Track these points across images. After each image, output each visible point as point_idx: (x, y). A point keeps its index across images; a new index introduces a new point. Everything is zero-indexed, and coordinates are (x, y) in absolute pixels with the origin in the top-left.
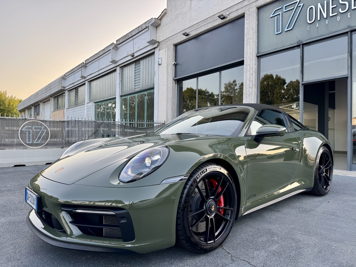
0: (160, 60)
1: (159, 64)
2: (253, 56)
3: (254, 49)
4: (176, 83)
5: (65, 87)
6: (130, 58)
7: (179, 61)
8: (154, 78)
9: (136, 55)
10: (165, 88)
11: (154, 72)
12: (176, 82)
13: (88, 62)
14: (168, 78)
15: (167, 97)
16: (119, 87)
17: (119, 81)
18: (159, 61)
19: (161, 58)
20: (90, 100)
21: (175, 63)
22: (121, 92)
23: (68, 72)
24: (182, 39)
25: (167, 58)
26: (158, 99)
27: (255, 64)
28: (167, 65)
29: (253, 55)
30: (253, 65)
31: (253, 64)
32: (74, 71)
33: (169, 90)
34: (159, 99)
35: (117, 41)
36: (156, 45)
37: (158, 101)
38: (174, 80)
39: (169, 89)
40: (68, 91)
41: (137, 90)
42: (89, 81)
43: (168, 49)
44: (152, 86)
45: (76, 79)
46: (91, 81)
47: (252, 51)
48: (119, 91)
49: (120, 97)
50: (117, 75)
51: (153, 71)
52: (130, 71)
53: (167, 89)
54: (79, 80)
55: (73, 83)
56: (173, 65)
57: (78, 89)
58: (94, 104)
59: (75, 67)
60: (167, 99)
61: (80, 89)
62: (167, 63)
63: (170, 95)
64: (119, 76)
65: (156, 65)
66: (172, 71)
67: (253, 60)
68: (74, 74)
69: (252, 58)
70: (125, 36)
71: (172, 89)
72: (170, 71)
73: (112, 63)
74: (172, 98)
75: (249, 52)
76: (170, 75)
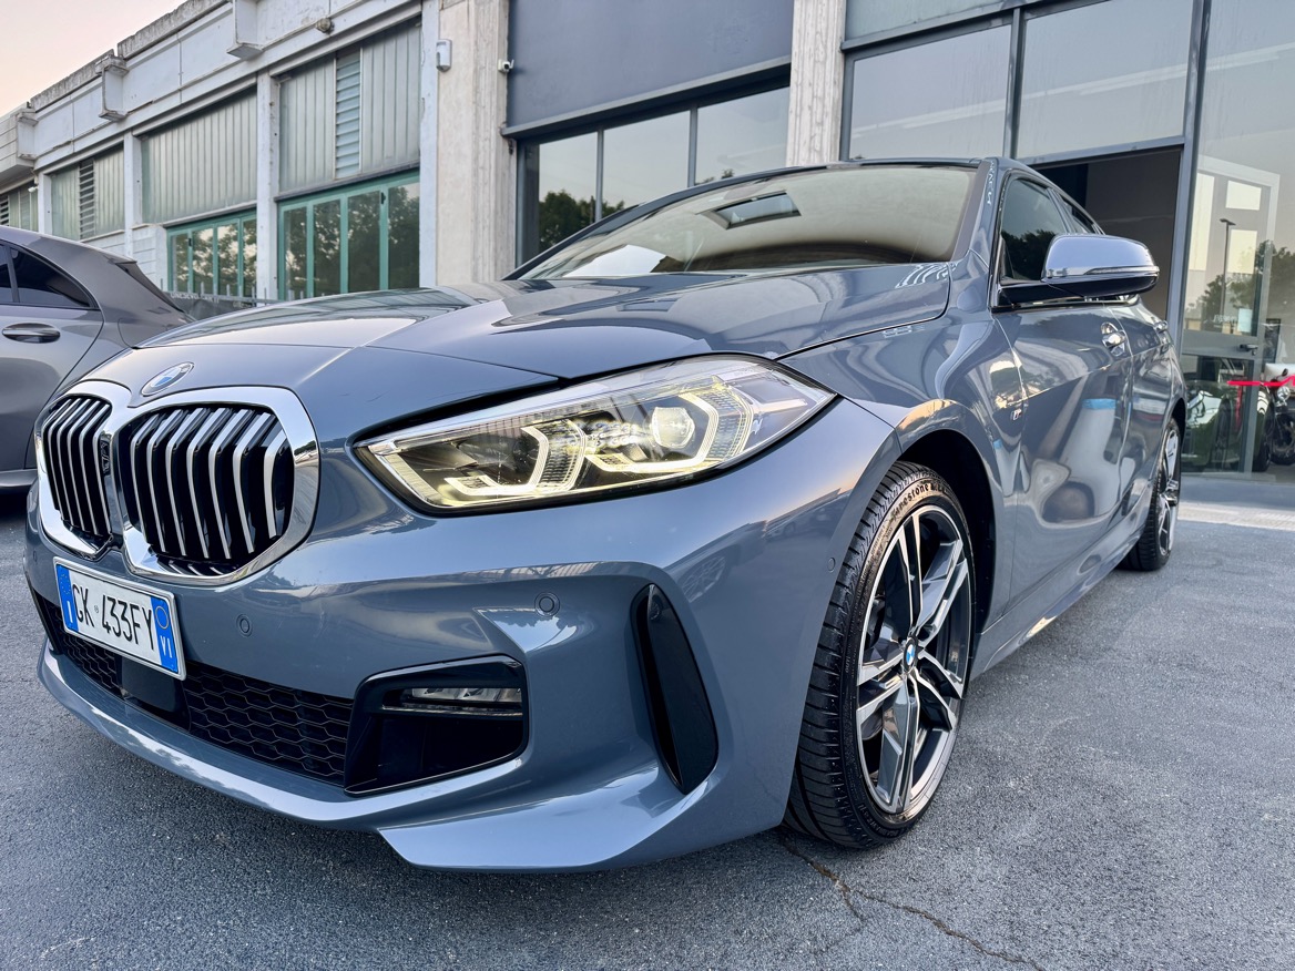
0: (444, 51)
1: (442, 69)
2: (825, 47)
3: (830, 20)
4: (511, 152)
5: (34, 157)
6: (317, 36)
7: (526, 59)
8: (419, 126)
9: (340, 26)
10: (465, 168)
11: (420, 101)
12: (511, 146)
13: (134, 51)
14: (477, 128)
15: (475, 208)
16: (268, 160)
17: (267, 136)
18: (438, 54)
19: (448, 43)
20: (147, 215)
21: (506, 66)
22: (280, 181)
23: (46, 93)
25: (476, 43)
26: (437, 216)
27: (835, 83)
28: (475, 71)
29: (829, 44)
30: (827, 87)
31: (828, 80)
32: (72, 88)
33: (481, 176)
34: (440, 215)
37: (437, 222)
39: (480, 171)
41: (347, 175)
42: (139, 136)
43: (477, 5)
44: (408, 161)
45: (79, 124)
46: (146, 136)
47: (824, 25)
48: (267, 180)
49: (275, 205)
50: (260, 111)
51: (413, 95)
52: (315, 95)
53: (475, 174)
54: (94, 131)
55: (68, 143)
56: (501, 72)
57: (92, 168)
58: (164, 231)
59: (76, 73)
60: (476, 218)
61: (102, 169)
62: (476, 63)
63: (488, 198)
64: (268, 115)
65: (430, 71)
66: (494, 99)
67: (828, 63)
68: (72, 101)
69: (821, 57)
71: (496, 175)
72: (488, 100)
73: (237, 59)
74: (496, 212)
75: (811, 31)
76: (485, 114)
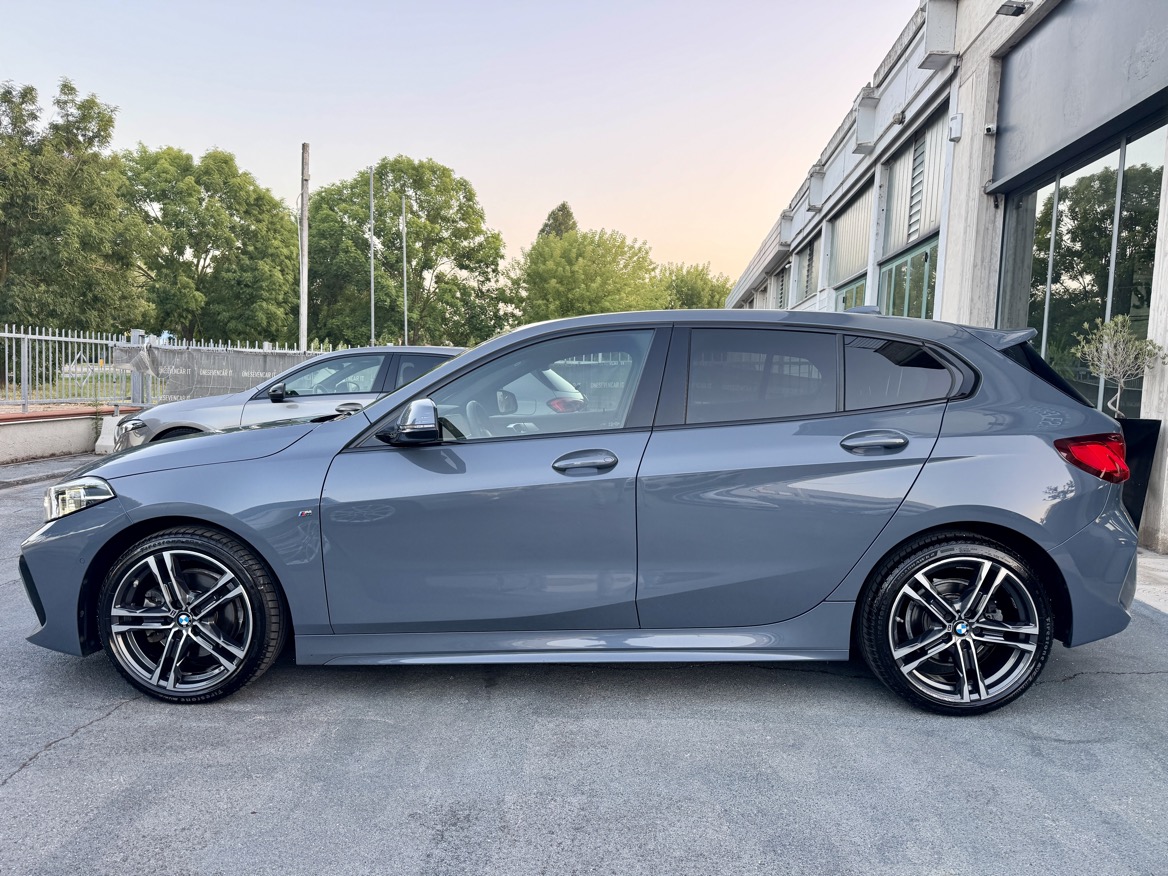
0: (955, 125)
1: (953, 140)
4: (997, 206)
5: (789, 243)
6: (897, 128)
9: (909, 116)
12: (996, 200)
13: (826, 159)
14: (969, 190)
16: (875, 233)
17: (876, 212)
18: (951, 129)
19: (959, 117)
20: (830, 280)
21: (990, 129)
22: (883, 249)
24: (1012, 31)
25: (974, 112)
26: (945, 272)
28: (972, 139)
32: (805, 190)
35: (875, 75)
36: (950, 71)
37: (944, 278)
38: (989, 194)
39: (968, 230)
40: (797, 253)
41: (913, 239)
42: (829, 221)
43: (977, 78)
44: (935, 226)
45: (803, 219)
46: (833, 219)
48: (873, 248)
49: (878, 268)
50: (875, 193)
52: (903, 174)
53: (965, 231)
54: (809, 221)
55: (801, 231)
56: (987, 135)
57: (813, 247)
58: (834, 292)
61: (816, 248)
62: (973, 131)
64: (877, 196)
65: (949, 142)
66: (979, 162)
68: (805, 200)
70: (889, 55)
71: (977, 232)
72: (976, 163)
73: (861, 156)
74: (975, 266)
76: (974, 176)
